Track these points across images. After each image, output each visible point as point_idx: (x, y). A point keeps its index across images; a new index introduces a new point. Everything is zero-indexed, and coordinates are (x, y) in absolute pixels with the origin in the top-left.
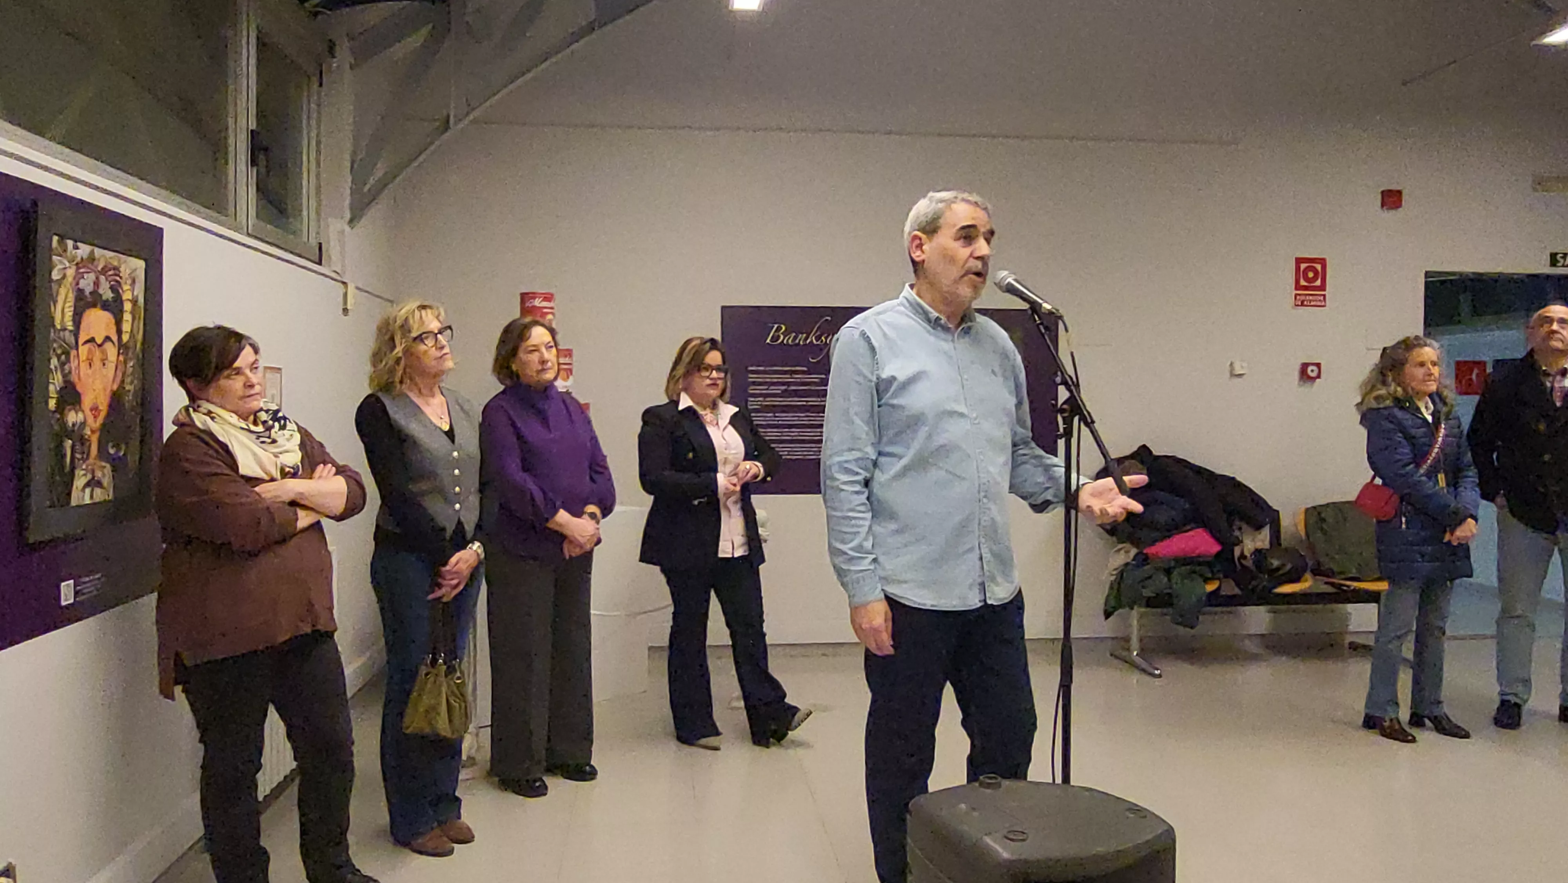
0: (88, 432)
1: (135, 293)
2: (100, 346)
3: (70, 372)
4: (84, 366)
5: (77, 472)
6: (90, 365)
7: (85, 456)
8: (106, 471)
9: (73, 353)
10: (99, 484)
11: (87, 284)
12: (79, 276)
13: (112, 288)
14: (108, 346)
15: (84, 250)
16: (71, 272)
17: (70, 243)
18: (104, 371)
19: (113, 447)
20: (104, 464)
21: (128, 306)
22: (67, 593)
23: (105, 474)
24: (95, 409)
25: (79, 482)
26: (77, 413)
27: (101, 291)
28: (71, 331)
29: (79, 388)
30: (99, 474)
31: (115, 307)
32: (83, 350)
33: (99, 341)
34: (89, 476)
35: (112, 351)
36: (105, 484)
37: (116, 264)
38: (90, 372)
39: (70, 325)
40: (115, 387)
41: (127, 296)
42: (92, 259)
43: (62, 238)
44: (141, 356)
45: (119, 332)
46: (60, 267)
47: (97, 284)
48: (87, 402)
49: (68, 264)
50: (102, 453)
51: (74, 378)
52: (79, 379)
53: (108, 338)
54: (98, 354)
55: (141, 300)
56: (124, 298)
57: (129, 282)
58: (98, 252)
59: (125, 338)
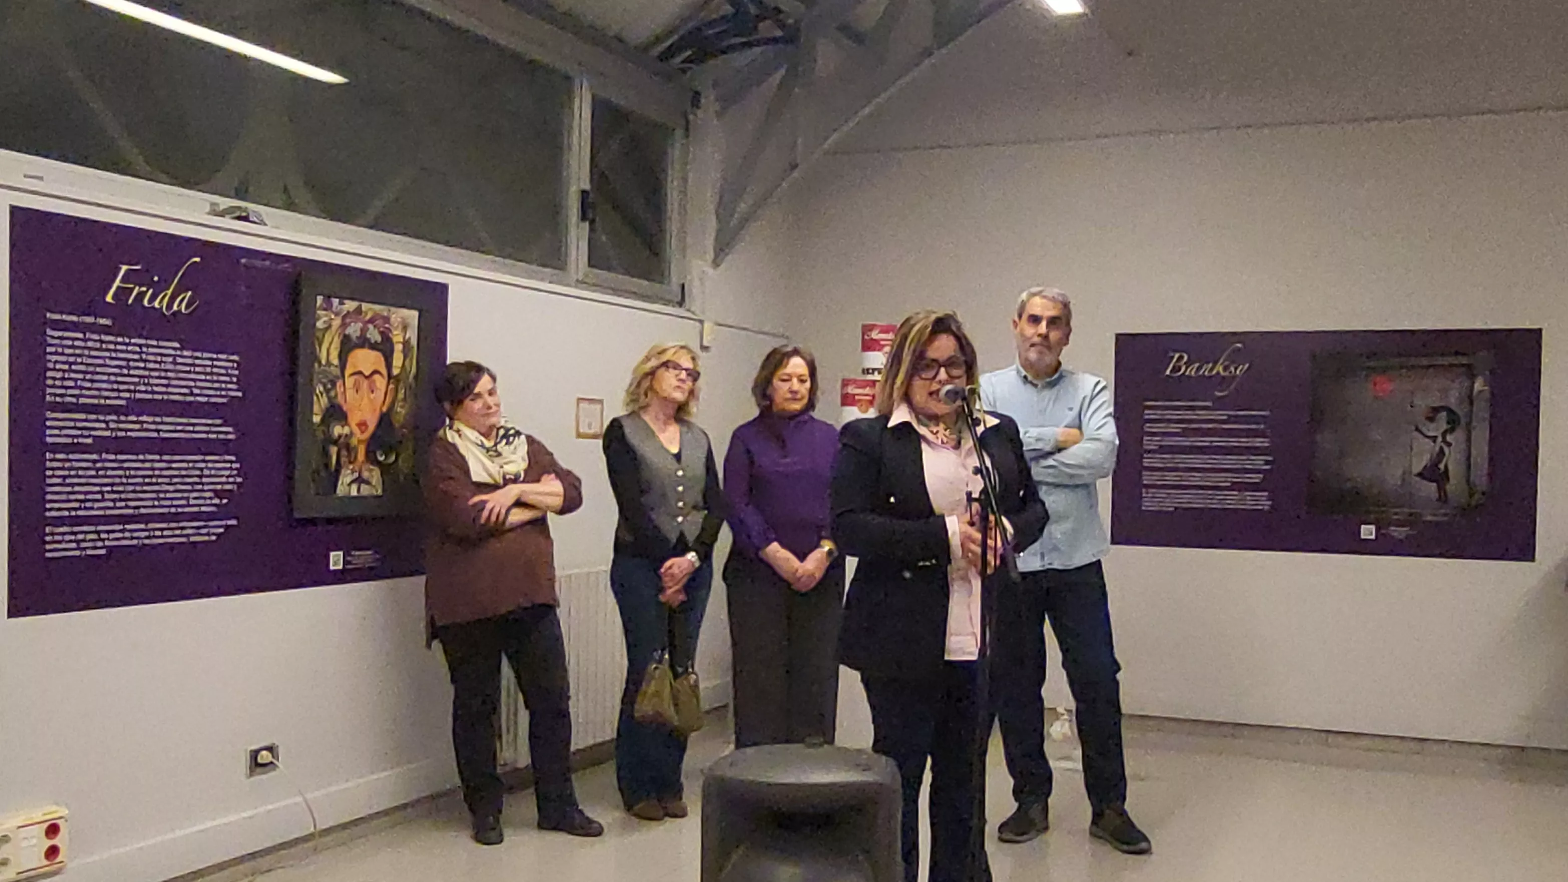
0: (354, 441)
1: (407, 337)
2: (367, 377)
3: (336, 395)
4: (350, 393)
5: (343, 471)
6: (357, 391)
7: (352, 459)
8: (374, 473)
9: (339, 383)
10: (368, 483)
11: (354, 330)
12: (344, 325)
13: (382, 333)
14: (377, 377)
15: (350, 305)
16: (337, 322)
17: (336, 301)
18: (372, 396)
19: (381, 455)
20: (371, 467)
21: (398, 348)
22: (336, 560)
23: (375, 475)
24: (362, 425)
25: (346, 477)
26: (343, 426)
27: (368, 336)
28: (336, 366)
29: (345, 408)
30: (366, 475)
31: (385, 348)
32: (349, 382)
33: (367, 373)
34: (356, 475)
35: (380, 382)
36: (374, 483)
37: (385, 314)
38: (357, 396)
39: (336, 362)
40: (384, 409)
41: (397, 337)
42: (358, 311)
43: (328, 298)
44: (414, 385)
45: (389, 366)
46: (325, 319)
47: (364, 331)
48: (354, 419)
49: (333, 317)
50: (371, 458)
51: (340, 400)
52: (345, 401)
53: (376, 372)
54: (365, 384)
55: (414, 342)
56: (395, 339)
57: (400, 327)
58: (365, 306)
59: (396, 372)
